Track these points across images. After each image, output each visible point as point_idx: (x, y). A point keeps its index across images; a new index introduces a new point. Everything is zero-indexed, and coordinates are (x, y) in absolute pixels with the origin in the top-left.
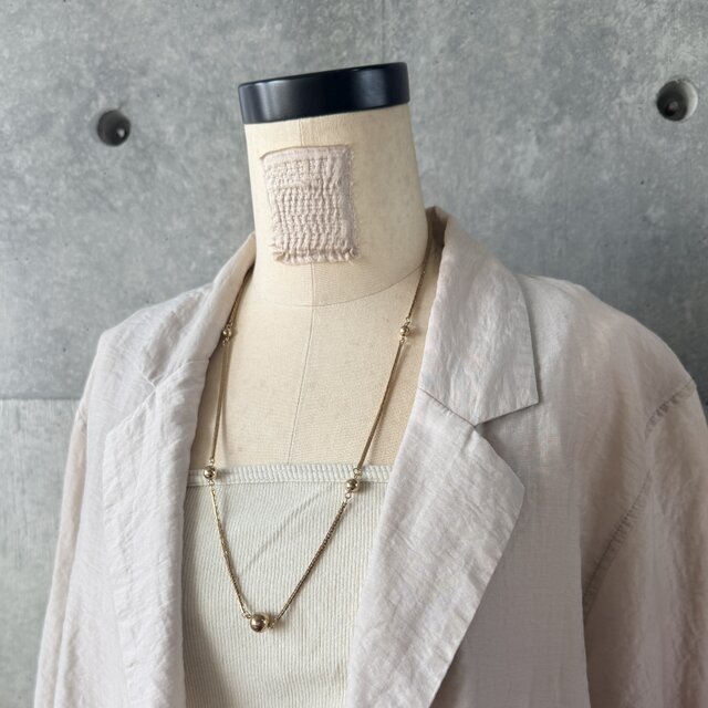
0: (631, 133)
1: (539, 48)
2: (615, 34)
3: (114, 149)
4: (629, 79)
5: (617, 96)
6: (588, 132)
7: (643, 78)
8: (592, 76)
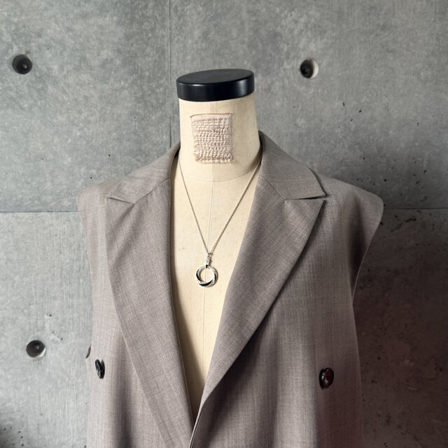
0: (289, 84)
1: (246, 40)
2: (281, 35)
3: (22, 76)
4: (288, 58)
5: (282, 65)
6: (269, 82)
7: (294, 57)
8: (271, 55)
